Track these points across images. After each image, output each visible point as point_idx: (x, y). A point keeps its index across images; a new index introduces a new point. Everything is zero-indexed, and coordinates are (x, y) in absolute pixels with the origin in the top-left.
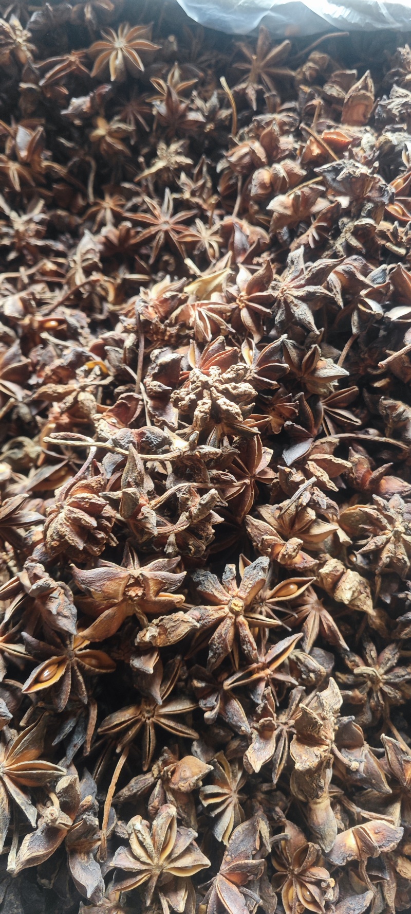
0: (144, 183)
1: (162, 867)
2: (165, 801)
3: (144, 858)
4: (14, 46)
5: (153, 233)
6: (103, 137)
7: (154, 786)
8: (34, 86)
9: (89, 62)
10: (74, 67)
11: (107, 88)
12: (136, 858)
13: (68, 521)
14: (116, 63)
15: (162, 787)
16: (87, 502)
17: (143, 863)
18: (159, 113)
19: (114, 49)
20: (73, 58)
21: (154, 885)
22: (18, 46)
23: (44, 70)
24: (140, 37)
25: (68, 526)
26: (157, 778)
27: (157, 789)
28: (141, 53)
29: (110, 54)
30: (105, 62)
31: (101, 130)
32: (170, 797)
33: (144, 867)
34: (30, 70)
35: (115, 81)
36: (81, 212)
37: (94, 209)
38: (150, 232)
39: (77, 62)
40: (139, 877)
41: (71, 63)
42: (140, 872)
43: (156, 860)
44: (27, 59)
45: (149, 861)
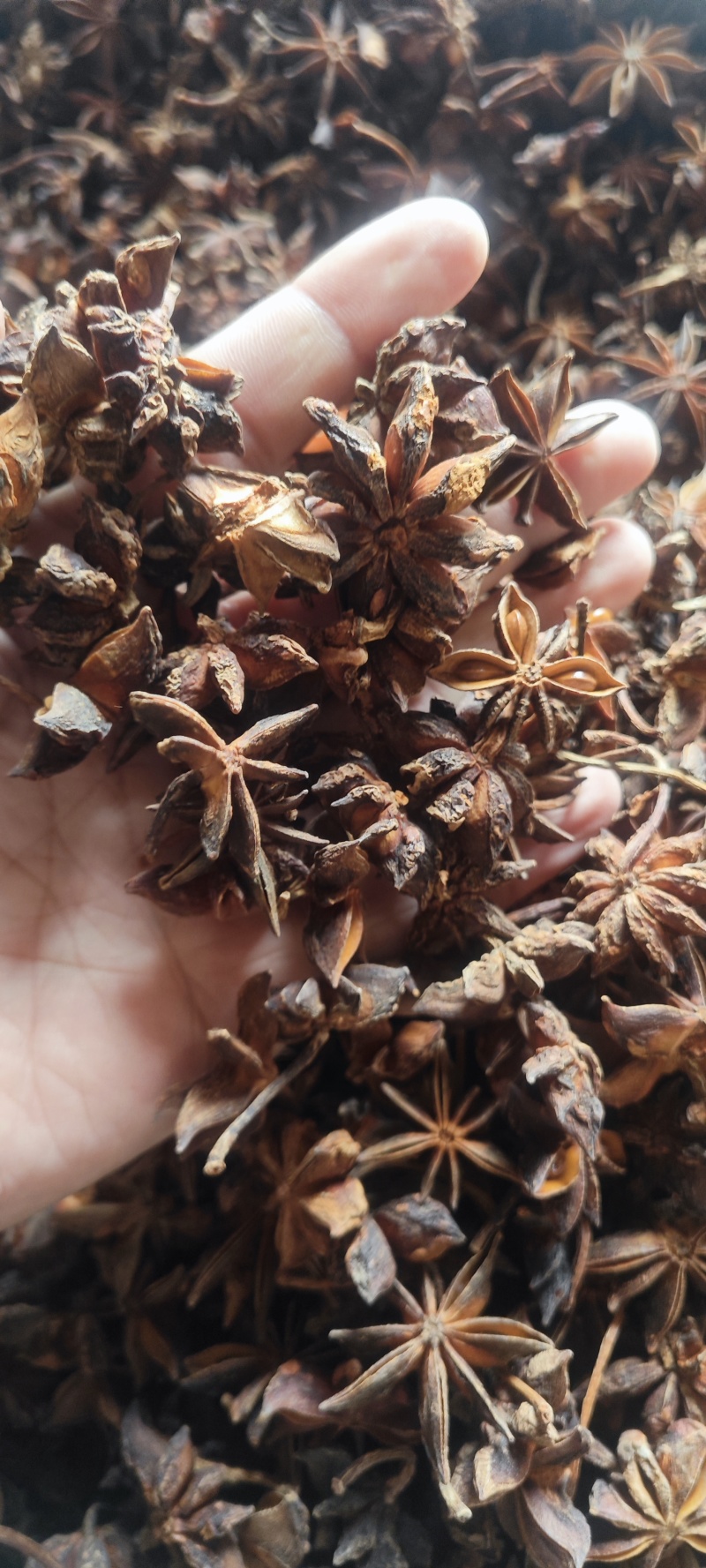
0: (636, 302)
1: (677, 1531)
2: (681, 1413)
3: (651, 1509)
4: (446, 34)
5: (657, 392)
6: (574, 214)
7: (662, 1381)
8: (468, 109)
9: (570, 78)
10: (542, 85)
11: (599, 128)
12: (637, 1507)
13: (653, 917)
14: (622, 85)
15: (678, 1388)
16: (692, 886)
17: (648, 1518)
18: (687, 183)
19: (621, 60)
20: (543, 65)
21: (658, 1560)
22: (453, 35)
23: (489, 84)
24: (670, 45)
25: (651, 925)
26: (667, 1371)
27: (669, 1390)
28: (671, 74)
29: (611, 71)
30: (603, 81)
31: (575, 199)
32: (693, 1407)
33: (648, 1526)
34: (466, 79)
35: (615, 120)
36: (507, 337)
37: (534, 336)
38: (651, 391)
39: (550, 77)
40: (635, 1542)
41: (540, 76)
42: (640, 1533)
43: (670, 1515)
44: (463, 58)
45: (658, 1516)
